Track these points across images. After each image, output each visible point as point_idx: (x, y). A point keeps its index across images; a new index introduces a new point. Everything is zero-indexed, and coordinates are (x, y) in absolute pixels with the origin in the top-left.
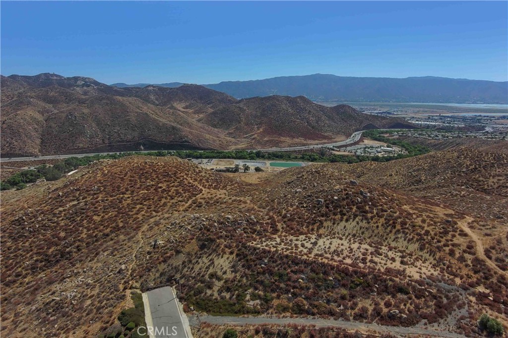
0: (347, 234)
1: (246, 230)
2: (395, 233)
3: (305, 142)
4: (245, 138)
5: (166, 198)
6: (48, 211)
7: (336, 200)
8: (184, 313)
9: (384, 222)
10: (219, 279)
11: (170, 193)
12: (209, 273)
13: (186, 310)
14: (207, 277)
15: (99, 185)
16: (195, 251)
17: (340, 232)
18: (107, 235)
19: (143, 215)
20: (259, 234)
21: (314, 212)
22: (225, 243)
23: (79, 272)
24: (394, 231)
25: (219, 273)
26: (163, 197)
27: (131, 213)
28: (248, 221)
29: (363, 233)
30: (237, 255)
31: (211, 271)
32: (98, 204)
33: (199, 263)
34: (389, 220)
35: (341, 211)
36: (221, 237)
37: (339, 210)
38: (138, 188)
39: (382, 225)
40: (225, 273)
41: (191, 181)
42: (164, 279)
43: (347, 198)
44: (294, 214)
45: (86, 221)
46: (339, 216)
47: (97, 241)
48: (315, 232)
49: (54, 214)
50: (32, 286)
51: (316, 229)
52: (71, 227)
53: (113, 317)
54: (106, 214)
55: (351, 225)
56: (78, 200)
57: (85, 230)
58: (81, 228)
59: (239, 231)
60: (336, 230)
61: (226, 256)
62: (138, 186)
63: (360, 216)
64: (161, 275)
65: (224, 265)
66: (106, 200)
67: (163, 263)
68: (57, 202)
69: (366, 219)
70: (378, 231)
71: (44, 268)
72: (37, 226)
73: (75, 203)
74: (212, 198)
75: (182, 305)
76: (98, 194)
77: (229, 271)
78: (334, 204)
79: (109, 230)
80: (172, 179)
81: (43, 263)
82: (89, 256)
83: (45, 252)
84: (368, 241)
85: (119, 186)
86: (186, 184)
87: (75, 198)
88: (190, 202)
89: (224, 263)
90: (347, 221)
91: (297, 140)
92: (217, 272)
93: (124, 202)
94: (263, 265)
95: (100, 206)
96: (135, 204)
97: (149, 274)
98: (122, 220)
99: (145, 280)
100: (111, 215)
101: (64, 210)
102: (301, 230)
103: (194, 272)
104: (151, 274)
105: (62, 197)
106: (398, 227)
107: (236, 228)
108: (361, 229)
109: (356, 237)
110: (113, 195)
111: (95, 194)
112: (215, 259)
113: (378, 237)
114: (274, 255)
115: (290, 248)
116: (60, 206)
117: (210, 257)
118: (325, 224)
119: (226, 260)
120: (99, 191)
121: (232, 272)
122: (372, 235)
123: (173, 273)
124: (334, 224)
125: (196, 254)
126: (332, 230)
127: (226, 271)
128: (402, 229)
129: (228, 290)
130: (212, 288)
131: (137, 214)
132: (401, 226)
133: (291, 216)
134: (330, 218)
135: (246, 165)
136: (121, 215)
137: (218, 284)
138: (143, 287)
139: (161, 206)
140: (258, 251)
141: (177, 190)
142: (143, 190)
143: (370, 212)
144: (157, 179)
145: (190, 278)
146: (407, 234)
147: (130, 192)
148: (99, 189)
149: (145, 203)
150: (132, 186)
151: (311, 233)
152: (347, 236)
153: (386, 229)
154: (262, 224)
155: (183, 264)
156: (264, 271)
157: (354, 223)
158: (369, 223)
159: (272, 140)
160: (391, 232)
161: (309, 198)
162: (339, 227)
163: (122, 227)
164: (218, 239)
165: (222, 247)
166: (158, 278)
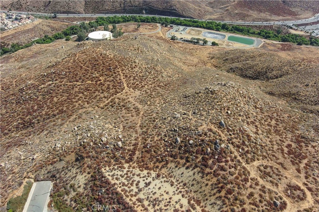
0: (180, 181)
1: (108, 155)
2: (217, 198)
3: (269, 18)
4: (220, 8)
5: (99, 92)
6: (37, 86)
7: (190, 144)
8: (47, 206)
9: (216, 182)
10: (74, 191)
11: (103, 87)
12: (71, 183)
13: (49, 205)
14: (69, 185)
15: (67, 71)
16: (72, 161)
17: (176, 177)
18: (55, 116)
19: (79, 104)
20: (117, 160)
21: (169, 150)
22: (90, 163)
23: (27, 144)
24: (218, 195)
25: (76, 186)
26: (97, 90)
27: (74, 100)
28: (114, 146)
29: (193, 185)
30: (92, 176)
31: (72, 182)
32: (61, 87)
33: (71, 172)
34: (219, 183)
35: (188, 157)
36: (89, 157)
37: (187, 155)
38: (87, 78)
39: (212, 185)
40: (79, 187)
41: (122, 78)
42: (50, 175)
43: (200, 145)
44: (153, 146)
45: (49, 100)
46: (184, 161)
47: (49, 118)
48: (158, 170)
49: (38, 89)
50: (9, 142)
51: (160, 167)
52: (41, 103)
53: (7, 200)
54: (61, 98)
55: (188, 174)
56: (53, 81)
57: (46, 108)
58: (45, 105)
59: (104, 154)
60: (175, 174)
61: (85, 174)
62: (88, 76)
63: (200, 168)
64: (48, 172)
65: (81, 180)
66: (66, 85)
67: (50, 165)
68: (42, 80)
69: (203, 173)
70: (206, 189)
71: (22, 129)
72: (27, 97)
73: (51, 83)
74: (124, 100)
75: (50, 200)
76: (64, 78)
77: (82, 187)
78: (186, 148)
79: (57, 111)
80: (111, 73)
81: (22, 125)
82: (39, 130)
83: (24, 118)
84: (192, 194)
85: (77, 74)
86: (117, 80)
87: (51, 79)
88: (110, 99)
89: (82, 179)
90: (187, 168)
91: (263, 15)
92: (75, 184)
93: (75, 89)
94: (100, 194)
95: (61, 89)
96: (80, 92)
97: (41, 171)
98: (67, 105)
99: (38, 174)
100: (64, 99)
101: (44, 88)
102: (149, 165)
103: (66, 177)
104: (42, 170)
105: (46, 76)
106: (223, 193)
107: (103, 151)
108: (193, 180)
109: (185, 187)
110: (71, 81)
111: (62, 78)
112: (79, 173)
113: (202, 195)
114: (110, 188)
115: (126, 183)
116: (43, 84)
117: (77, 170)
118: (169, 165)
119: (84, 178)
120: (65, 76)
121: (84, 188)
122: (197, 191)
123: (55, 173)
124: (176, 167)
125: (72, 163)
126: (172, 172)
127: (81, 186)
128: (225, 197)
129: (75, 201)
130: (68, 195)
131: (76, 102)
132: (226, 194)
133: (150, 147)
134: (177, 160)
135: (205, 39)
136: (68, 100)
137: (73, 194)
138: (36, 178)
139: (93, 98)
140: (103, 179)
141: (109, 85)
142: (89, 80)
143: (210, 167)
144: (101, 72)
145: (62, 181)
146: (224, 204)
147: (81, 80)
148: (65, 74)
149: (85, 93)
150: (84, 76)
151: (155, 169)
152: (179, 184)
153: (212, 190)
154: (125, 149)
155: (62, 168)
156: (98, 199)
157: (191, 173)
158: (202, 177)
159: (241, 13)
160: (214, 194)
161: (173, 132)
162: (179, 171)
163: (65, 111)
164: (87, 158)
165: (86, 165)
166: (46, 174)
